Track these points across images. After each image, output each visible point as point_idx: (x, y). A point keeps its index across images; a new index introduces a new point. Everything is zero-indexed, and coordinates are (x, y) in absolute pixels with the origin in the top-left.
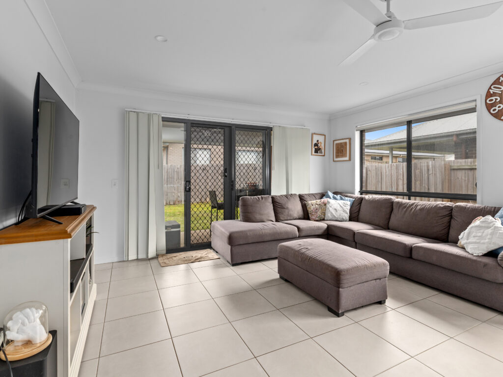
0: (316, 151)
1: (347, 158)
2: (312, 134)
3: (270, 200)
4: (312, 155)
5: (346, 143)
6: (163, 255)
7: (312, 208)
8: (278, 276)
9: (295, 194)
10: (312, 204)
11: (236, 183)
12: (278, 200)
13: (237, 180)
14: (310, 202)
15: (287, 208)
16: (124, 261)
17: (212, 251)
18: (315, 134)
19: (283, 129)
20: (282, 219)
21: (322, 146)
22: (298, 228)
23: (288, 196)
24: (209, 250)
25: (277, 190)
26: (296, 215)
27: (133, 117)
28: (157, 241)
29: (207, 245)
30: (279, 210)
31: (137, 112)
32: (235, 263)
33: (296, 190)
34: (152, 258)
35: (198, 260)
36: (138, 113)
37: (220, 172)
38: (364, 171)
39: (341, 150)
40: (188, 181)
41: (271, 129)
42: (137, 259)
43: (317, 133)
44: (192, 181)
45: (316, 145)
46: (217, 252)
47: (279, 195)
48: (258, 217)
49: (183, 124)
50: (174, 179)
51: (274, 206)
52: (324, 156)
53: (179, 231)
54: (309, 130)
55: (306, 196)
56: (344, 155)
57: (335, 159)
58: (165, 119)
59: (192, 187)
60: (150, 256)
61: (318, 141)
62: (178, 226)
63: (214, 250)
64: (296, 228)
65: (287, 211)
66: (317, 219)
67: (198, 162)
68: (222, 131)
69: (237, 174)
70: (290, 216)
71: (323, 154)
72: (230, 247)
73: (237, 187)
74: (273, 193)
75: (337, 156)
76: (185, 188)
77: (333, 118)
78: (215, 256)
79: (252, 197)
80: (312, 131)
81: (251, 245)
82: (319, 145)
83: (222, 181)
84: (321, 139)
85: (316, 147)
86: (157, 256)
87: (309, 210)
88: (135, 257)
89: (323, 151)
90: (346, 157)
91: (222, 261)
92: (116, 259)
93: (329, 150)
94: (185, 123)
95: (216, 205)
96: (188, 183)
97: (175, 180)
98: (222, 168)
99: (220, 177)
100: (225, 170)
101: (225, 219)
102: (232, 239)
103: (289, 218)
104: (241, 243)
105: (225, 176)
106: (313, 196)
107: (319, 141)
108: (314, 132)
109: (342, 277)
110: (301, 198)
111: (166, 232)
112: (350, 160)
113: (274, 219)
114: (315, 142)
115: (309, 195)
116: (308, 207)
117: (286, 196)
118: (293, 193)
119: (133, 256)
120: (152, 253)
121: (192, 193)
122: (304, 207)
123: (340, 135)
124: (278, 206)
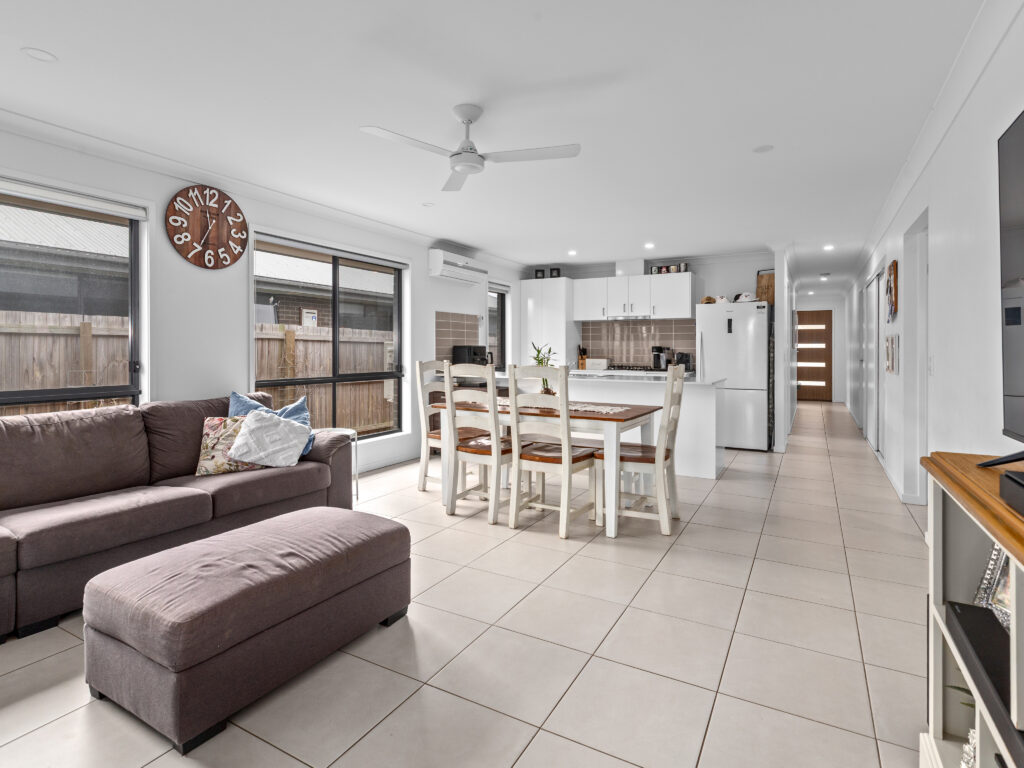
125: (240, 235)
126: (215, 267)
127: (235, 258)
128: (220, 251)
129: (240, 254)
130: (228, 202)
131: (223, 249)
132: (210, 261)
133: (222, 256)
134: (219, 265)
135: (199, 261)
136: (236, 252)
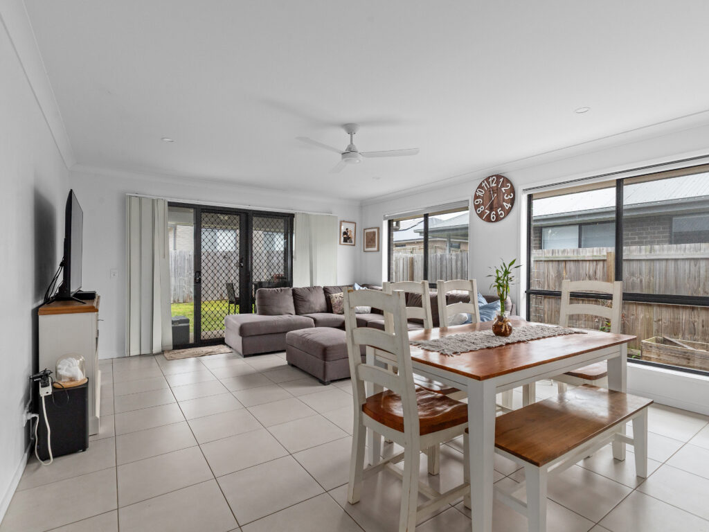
0: (345, 240)
1: (376, 249)
2: (341, 222)
3: (291, 292)
4: (340, 244)
5: (374, 233)
6: (169, 351)
7: (336, 300)
8: (286, 363)
9: (319, 287)
10: (336, 296)
11: (254, 274)
12: (299, 292)
13: (255, 271)
14: (334, 295)
15: (309, 301)
16: (125, 357)
17: (225, 346)
18: (344, 221)
19: (307, 216)
20: (302, 312)
21: (352, 235)
22: (315, 320)
23: (312, 289)
24: (222, 346)
25: (300, 282)
26: (318, 308)
27: (135, 203)
28: (162, 336)
29: (220, 341)
30: (300, 303)
31: (139, 197)
32: (246, 354)
33: (321, 283)
34: (158, 354)
35: (210, 354)
36: (140, 199)
37: (235, 261)
38: (393, 263)
39: (371, 240)
40: (198, 272)
41: (292, 216)
42: (140, 355)
43: (347, 220)
44: (203, 271)
45: (345, 233)
46: (230, 347)
47: (301, 287)
48: (275, 310)
49: (192, 210)
50: (184, 269)
51: (294, 298)
52: (354, 245)
53: (188, 326)
54: (336, 217)
55: (330, 289)
56: (373, 246)
57: (366, 250)
58: (171, 204)
59: (203, 278)
60: (155, 351)
61: (347, 229)
62: (187, 321)
63: (227, 345)
64: (313, 320)
65: (308, 304)
66: (340, 312)
67: (218, 248)
68: (238, 218)
69: (255, 264)
70: (312, 308)
71: (353, 243)
72: (241, 338)
73: (255, 279)
74: (295, 286)
75: (368, 246)
76: (195, 279)
77: (364, 205)
78: (228, 350)
79: (271, 289)
80: (340, 218)
81: (264, 337)
82: (349, 234)
83: (238, 271)
84: (351, 227)
85: (345, 236)
86: (163, 352)
87: (333, 303)
88: (137, 353)
89: (353, 240)
90: (375, 247)
91: (234, 353)
92: (115, 355)
93: (360, 240)
94: (194, 208)
95: (234, 300)
96: (198, 274)
97: (186, 272)
98: (238, 258)
99: (235, 268)
100: (241, 260)
101: (241, 312)
102: (243, 330)
103: (310, 311)
104: (253, 334)
105: (240, 266)
106: (340, 289)
107: (349, 230)
108: (342, 220)
109: (327, 352)
110: (326, 290)
111: (173, 327)
112: (378, 250)
113: (293, 312)
114: (343, 229)
115: (334, 287)
116: (332, 300)
117: (308, 289)
118: (318, 285)
119: (135, 351)
120: (157, 348)
121: (203, 285)
122: (328, 300)
123: (371, 223)
124: (299, 300)
125: (509, 196)
126: (497, 221)
127: (508, 212)
128: (498, 210)
129: (511, 209)
130: (502, 180)
131: (500, 209)
132: (493, 218)
133: (499, 213)
134: (498, 219)
135: (488, 220)
136: (507, 208)
